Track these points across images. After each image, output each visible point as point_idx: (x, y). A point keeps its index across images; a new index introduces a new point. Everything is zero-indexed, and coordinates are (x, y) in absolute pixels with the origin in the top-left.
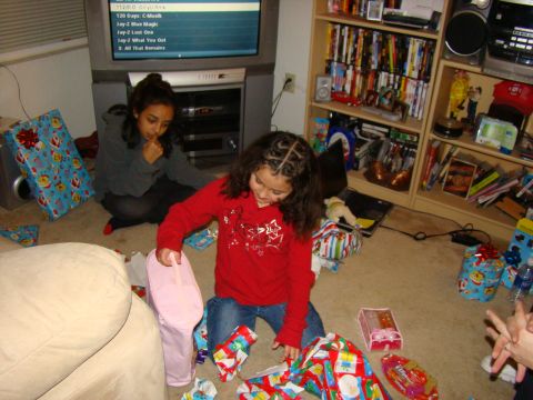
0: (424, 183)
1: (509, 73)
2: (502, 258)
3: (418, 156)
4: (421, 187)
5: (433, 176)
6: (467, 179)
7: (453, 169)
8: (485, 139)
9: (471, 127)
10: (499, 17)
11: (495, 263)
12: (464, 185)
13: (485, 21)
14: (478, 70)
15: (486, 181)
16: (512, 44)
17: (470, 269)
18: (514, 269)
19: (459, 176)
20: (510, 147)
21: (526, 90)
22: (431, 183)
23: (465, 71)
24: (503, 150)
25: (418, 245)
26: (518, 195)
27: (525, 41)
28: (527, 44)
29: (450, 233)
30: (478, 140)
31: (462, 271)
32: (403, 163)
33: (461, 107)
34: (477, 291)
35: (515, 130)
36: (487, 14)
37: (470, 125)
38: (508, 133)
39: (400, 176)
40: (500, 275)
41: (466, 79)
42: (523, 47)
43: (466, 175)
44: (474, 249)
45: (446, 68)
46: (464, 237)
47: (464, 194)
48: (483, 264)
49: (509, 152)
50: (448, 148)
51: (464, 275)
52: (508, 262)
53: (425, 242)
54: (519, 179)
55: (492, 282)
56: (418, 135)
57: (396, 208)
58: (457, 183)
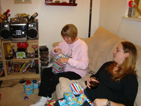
0: (9, 72)
1: (18, 41)
2: (32, 82)
3: (4, 66)
4: (8, 74)
5: (10, 70)
7: (14, 66)
8: (19, 57)
9: (15, 55)
10: (12, 29)
11: (31, 84)
13: (9, 30)
14: (11, 42)
15: (23, 66)
16: (17, 34)
17: (26, 88)
19: (16, 68)
20: (25, 57)
21: (24, 43)
22: (10, 72)
23: (9, 43)
24: (24, 58)
25: (12, 88)
26: (31, 67)
28: (20, 34)
29: (19, 82)
30: (17, 58)
31: (25, 89)
32: (1, 69)
33: (11, 51)
34: (30, 92)
35: (24, 53)
36: (9, 28)
37: (14, 55)
39: (2, 73)
40: (33, 86)
41: (10, 44)
42: (19, 34)
43: (17, 67)
44: (25, 83)
45: (3, 43)
46: (22, 81)
47: (19, 71)
48: (28, 85)
49: (25, 58)
50: (11, 62)
51: (25, 90)
52: (34, 83)
53: (13, 87)
54: (30, 63)
55: (32, 88)
56: (2, 61)
57: (3, 81)
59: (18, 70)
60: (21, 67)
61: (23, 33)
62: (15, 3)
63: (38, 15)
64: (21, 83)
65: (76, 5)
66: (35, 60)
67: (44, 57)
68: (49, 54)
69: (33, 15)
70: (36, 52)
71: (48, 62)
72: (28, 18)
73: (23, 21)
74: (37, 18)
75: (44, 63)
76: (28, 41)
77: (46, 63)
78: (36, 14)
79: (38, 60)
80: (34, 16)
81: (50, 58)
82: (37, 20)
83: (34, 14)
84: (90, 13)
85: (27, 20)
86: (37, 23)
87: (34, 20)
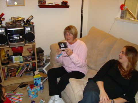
2: (35, 85)
5: (6, 75)
6: (15, 72)
7: (10, 71)
8: (15, 62)
10: (9, 34)
11: (35, 87)
12: (14, 74)
13: (5, 35)
14: (8, 47)
16: (14, 39)
17: (31, 92)
18: (38, 86)
19: (12, 72)
20: (22, 60)
21: (19, 47)
24: (21, 62)
26: (28, 70)
28: (18, 38)
29: (19, 86)
31: (28, 93)
33: (5, 56)
34: (34, 96)
35: (22, 57)
36: (5, 33)
38: (20, 58)
48: (33, 89)
51: (30, 94)
55: (36, 92)
58: (13, 74)
59: (15, 75)
60: (17, 71)
61: (21, 37)
62: (8, 6)
63: (33, 17)
65: (68, 7)
66: (32, 63)
67: (40, 59)
68: (44, 55)
69: (28, 18)
70: (33, 55)
71: (43, 63)
72: (24, 22)
74: (32, 21)
75: (40, 65)
76: (25, 45)
77: (42, 64)
78: (32, 17)
79: (35, 63)
80: (30, 19)
81: (45, 60)
82: (33, 23)
83: (30, 17)
84: (82, 14)
85: (23, 23)
86: (33, 26)
87: (30, 23)
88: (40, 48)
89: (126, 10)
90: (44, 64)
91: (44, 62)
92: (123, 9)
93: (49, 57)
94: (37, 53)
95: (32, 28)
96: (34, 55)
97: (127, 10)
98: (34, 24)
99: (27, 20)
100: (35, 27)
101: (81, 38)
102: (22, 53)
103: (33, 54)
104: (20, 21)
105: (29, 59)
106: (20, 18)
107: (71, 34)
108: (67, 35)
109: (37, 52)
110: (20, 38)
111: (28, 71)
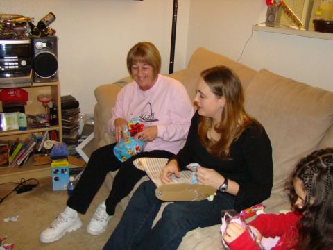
1: (9, 84)
6: (5, 154)
12: (4, 159)
16: (6, 67)
20: (25, 125)
21: (18, 91)
24: (21, 129)
26: (39, 150)
27: (13, 64)
28: (14, 65)
29: (15, 190)
35: (24, 115)
38: (21, 118)
42: (13, 67)
43: (2, 153)
47: (7, 164)
49: (25, 129)
53: (3, 203)
59: (5, 162)
60: (11, 153)
61: (24, 63)
63: (55, 17)
64: (19, 192)
66: (50, 132)
67: (69, 124)
68: (80, 114)
69: (43, 19)
70: (53, 111)
72: (32, 26)
73: (19, 33)
74: (52, 26)
75: (69, 139)
76: (34, 84)
77: (74, 137)
78: (52, 16)
79: (57, 132)
80: (47, 21)
81: (81, 123)
82: (54, 32)
83: (46, 17)
84: (174, 17)
85: (30, 31)
86: (55, 40)
87: (46, 31)
88: (70, 96)
89: (279, 6)
90: (79, 137)
91: (80, 131)
92: (271, 4)
93: (93, 119)
94: (62, 108)
95: (52, 43)
96: (56, 112)
97: (282, 6)
98: (56, 35)
99: (40, 23)
100: (58, 42)
101: (170, 73)
102: (26, 107)
103: (53, 108)
104: (23, 23)
105: (42, 121)
106: (23, 19)
107: (146, 66)
108: (137, 68)
109: (62, 104)
110: (20, 65)
111: (38, 153)
